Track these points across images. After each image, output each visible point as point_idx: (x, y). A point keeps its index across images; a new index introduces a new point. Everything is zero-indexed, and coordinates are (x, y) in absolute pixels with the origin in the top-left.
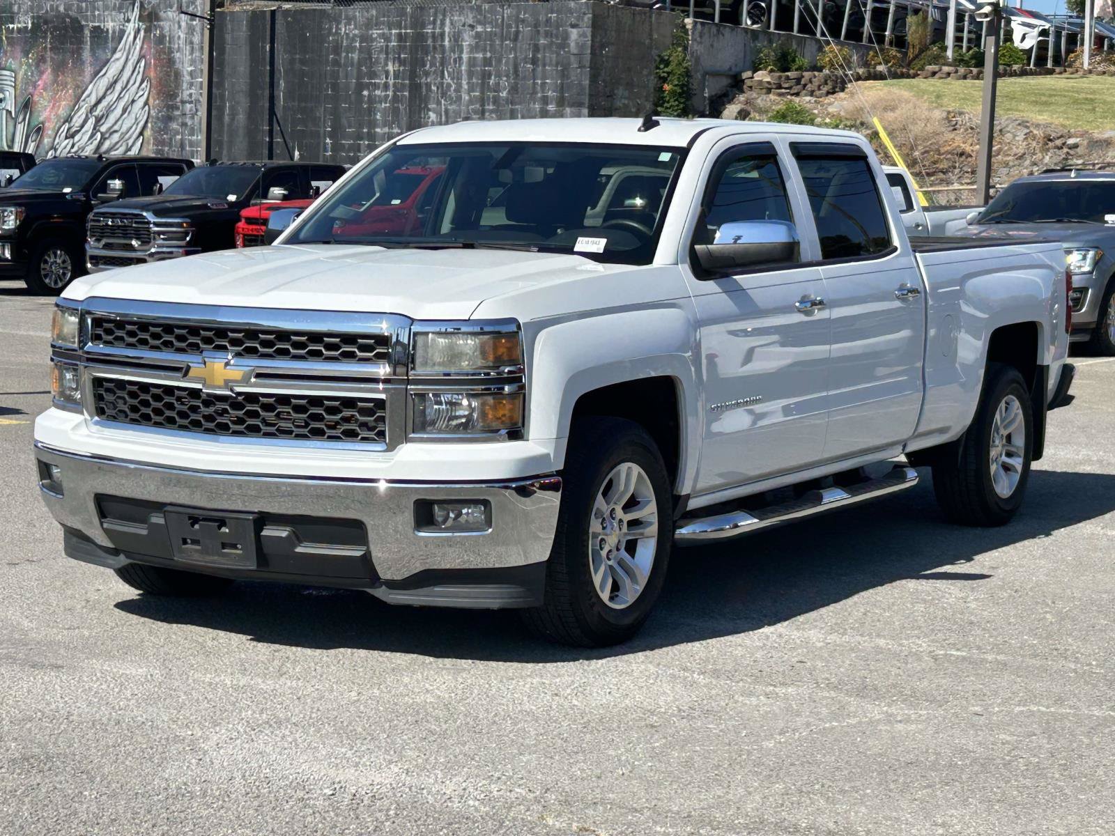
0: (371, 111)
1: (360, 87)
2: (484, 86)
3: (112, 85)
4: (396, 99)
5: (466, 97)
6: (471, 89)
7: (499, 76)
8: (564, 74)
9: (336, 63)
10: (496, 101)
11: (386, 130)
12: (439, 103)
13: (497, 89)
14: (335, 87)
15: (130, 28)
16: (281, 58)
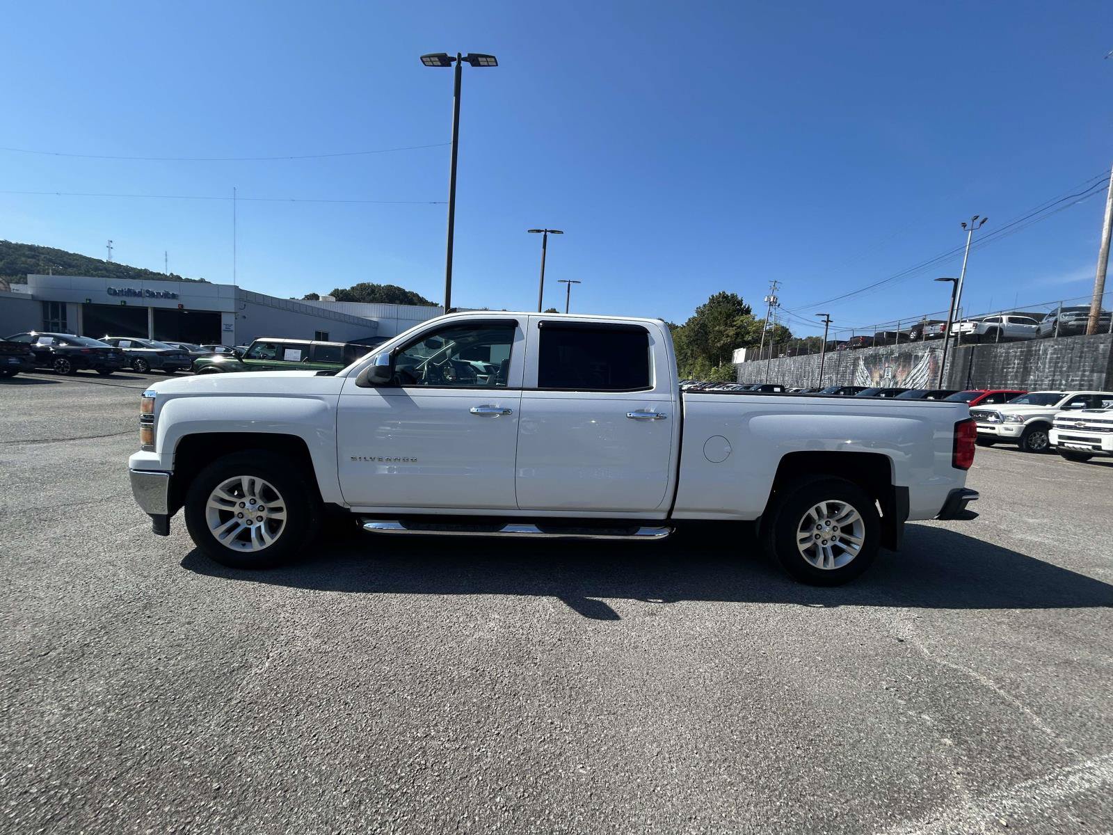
0: (1006, 376)
1: (1003, 368)
2: (1056, 367)
3: (919, 371)
4: (1017, 372)
5: (1047, 370)
6: (1050, 367)
7: (1063, 362)
8: (1095, 360)
9: (995, 361)
10: (1061, 372)
11: (1012, 382)
12: (1035, 373)
13: (1062, 367)
14: (993, 368)
15: (926, 355)
16: (974, 360)
